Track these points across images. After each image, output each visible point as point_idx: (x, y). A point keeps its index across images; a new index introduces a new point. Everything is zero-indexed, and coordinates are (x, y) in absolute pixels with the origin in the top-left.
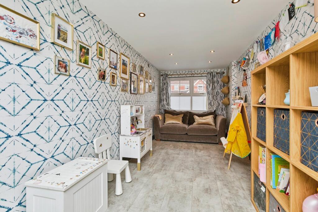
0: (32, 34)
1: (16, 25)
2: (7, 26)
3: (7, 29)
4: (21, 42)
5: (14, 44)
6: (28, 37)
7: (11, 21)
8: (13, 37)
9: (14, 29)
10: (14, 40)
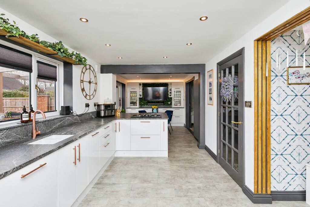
0: (308, 75)
1: (300, 73)
2: (296, 76)
3: (296, 78)
4: (303, 82)
5: (299, 84)
6: (307, 78)
7: (298, 73)
8: (298, 81)
9: (299, 76)
10: (299, 82)
